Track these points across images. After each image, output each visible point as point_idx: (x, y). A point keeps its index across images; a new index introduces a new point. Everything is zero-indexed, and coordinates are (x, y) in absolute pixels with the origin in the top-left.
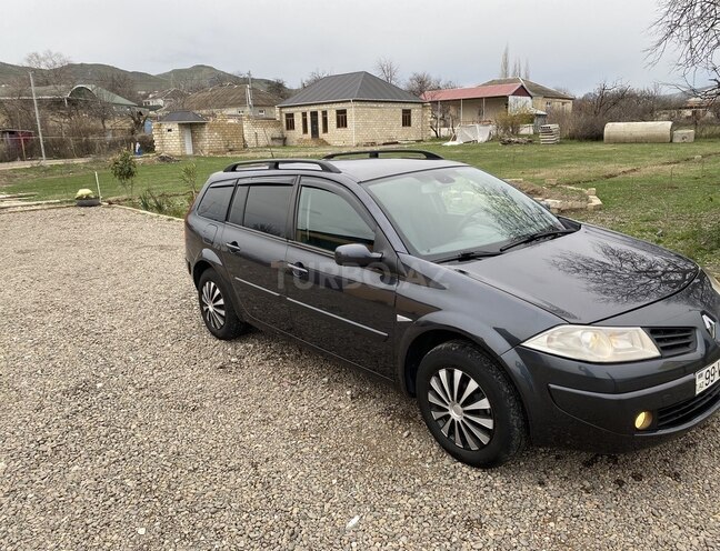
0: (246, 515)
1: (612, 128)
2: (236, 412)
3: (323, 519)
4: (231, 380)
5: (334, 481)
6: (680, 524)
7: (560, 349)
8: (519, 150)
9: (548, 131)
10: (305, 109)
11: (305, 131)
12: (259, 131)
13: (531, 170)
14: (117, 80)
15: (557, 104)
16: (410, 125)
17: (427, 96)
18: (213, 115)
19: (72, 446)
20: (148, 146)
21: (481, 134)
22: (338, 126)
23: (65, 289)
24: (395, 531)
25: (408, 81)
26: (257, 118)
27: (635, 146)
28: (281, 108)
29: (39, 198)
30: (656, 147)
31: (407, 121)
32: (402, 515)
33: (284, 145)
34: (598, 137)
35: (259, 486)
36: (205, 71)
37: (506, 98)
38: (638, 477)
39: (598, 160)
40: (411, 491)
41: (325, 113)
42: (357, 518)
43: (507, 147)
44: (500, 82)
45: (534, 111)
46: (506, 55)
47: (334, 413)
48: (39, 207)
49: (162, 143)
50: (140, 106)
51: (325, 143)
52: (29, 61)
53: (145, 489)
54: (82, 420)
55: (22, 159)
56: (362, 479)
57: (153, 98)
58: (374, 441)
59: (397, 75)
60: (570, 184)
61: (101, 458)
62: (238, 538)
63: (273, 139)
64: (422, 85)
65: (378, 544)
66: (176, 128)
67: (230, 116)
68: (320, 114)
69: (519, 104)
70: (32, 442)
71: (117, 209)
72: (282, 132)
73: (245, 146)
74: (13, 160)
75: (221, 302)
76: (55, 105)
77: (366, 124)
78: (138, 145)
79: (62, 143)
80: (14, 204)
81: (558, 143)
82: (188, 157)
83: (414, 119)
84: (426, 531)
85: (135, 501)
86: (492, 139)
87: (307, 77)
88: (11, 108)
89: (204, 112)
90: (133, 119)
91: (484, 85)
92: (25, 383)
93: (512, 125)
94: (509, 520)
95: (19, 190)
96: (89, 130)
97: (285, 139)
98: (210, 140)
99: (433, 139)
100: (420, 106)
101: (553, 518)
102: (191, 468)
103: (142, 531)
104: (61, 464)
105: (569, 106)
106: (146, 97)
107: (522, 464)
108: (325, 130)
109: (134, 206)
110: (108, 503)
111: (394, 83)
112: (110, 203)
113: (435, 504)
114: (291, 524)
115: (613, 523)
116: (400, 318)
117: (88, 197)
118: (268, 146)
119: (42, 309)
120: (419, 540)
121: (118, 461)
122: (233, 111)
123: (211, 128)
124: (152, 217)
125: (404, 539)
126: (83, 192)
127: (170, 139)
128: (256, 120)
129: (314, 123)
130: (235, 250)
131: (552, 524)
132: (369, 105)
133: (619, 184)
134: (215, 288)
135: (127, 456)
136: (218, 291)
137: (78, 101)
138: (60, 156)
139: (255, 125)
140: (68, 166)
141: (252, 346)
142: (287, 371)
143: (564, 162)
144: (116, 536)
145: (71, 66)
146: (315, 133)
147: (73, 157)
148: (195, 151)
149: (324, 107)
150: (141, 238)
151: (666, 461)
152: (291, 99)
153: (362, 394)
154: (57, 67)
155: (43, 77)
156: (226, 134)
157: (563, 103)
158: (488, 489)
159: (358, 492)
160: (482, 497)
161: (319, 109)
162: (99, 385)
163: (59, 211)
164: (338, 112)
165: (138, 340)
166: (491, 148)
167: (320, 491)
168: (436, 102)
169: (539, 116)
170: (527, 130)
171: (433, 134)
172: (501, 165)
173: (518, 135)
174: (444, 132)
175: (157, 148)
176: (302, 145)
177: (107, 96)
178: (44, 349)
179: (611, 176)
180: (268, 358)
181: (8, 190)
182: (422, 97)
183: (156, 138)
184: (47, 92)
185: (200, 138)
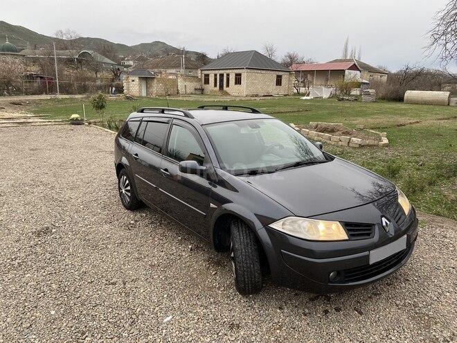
0: (111, 309)
1: (410, 94)
2: (124, 252)
3: (152, 316)
4: (127, 233)
5: (165, 296)
6: (351, 338)
7: (290, 231)
8: (347, 105)
9: (368, 94)
10: (217, 72)
11: (215, 86)
12: (187, 83)
13: (352, 118)
14: (107, 48)
15: (377, 77)
16: (280, 85)
17: (294, 67)
18: (161, 73)
19: (30, 263)
20: (120, 90)
21: (325, 93)
22: (236, 83)
23: (50, 173)
24: (190, 326)
25: (284, 57)
26: (187, 76)
27: (425, 106)
28: (202, 70)
29: (51, 118)
30: (437, 108)
31: (279, 82)
32: (196, 318)
33: (202, 93)
34: (400, 99)
35: (123, 294)
36: (160, 45)
37: (344, 71)
38: (338, 310)
39: (396, 114)
40: (206, 305)
41: (228, 75)
42: (171, 317)
43: (341, 103)
44: (341, 61)
45: (360, 80)
46: (347, 44)
47: (178, 258)
48: (50, 123)
49: (128, 89)
50: (119, 64)
51: (227, 94)
52: (57, 35)
53: (61, 290)
54: (38, 249)
55: (46, 94)
56: (181, 296)
57: (128, 60)
58: (195, 275)
59: (275, 54)
60: (372, 129)
61: (43, 271)
62: (103, 321)
63: (195, 89)
64: (292, 60)
65: (177, 332)
66: (137, 79)
67: (171, 74)
68: (225, 75)
69: (351, 75)
70: (9, 259)
71: (93, 127)
72: (201, 85)
73: (178, 93)
74: (41, 94)
75: (129, 188)
76: (70, 61)
77: (253, 83)
78: (114, 89)
79: (70, 85)
80: (36, 120)
81: (374, 102)
82: (143, 97)
83: (284, 81)
84: (207, 328)
85: (54, 296)
86: (332, 96)
87: (221, 52)
88: (43, 63)
89: (156, 70)
90: (114, 72)
91: (331, 62)
92: (14, 226)
93: (346, 89)
94: (255, 327)
95: (41, 112)
96: (87, 78)
97: (203, 90)
98: (156, 88)
99: (295, 94)
100: (288, 73)
101: (280, 328)
102: (90, 281)
103: (53, 312)
104: (21, 272)
105: (385, 78)
106: (123, 59)
107: (274, 296)
108: (228, 86)
109: (103, 126)
110: (40, 296)
111: (273, 58)
112: (90, 123)
113: (217, 314)
114: (134, 316)
115: (313, 334)
116: (212, 205)
117: (77, 119)
118: (192, 94)
119: (34, 184)
120: (201, 332)
121: (52, 273)
122: (173, 71)
123: (158, 81)
124: (111, 133)
125: (193, 331)
126: (74, 116)
127: (133, 86)
128: (186, 77)
129: (221, 81)
130: (136, 159)
131: (278, 331)
132: (256, 71)
133: (405, 131)
134: (126, 180)
135: (57, 271)
136: (127, 182)
137: (83, 60)
138: (68, 93)
139: (185, 80)
140: (72, 99)
141: (144, 215)
142: (160, 231)
143: (374, 114)
144: (39, 314)
145: (81, 39)
146: (221, 87)
147: (76, 94)
148: (147, 94)
149: (228, 71)
150: (102, 146)
151: (358, 302)
152: (208, 65)
153: (197, 248)
154: (73, 38)
155: (62, 44)
156: (167, 85)
157: (381, 76)
158: (249, 308)
159: (176, 304)
160: (244, 312)
161: (225, 73)
162: (54, 230)
163: (60, 126)
164: (237, 75)
165: (82, 207)
166: (331, 102)
167: (156, 300)
168: (299, 71)
169: (364, 83)
170: (355, 92)
171: (296, 91)
172: (333, 114)
173: (349, 95)
174: (302, 90)
175: (125, 91)
176: (213, 94)
177: (99, 58)
178: (29, 208)
179: (401, 125)
180: (152, 223)
181: (35, 112)
182: (290, 68)
183: (125, 84)
184: (65, 54)
185: (151, 86)
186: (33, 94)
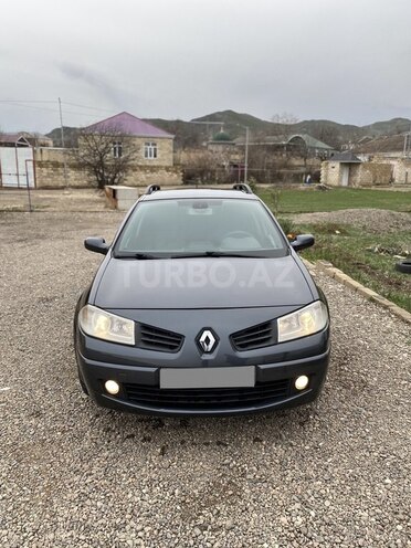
20: (316, 178)
38: (146, 440)
49: (326, 177)
66: (337, 165)
67: (384, 158)
78: (309, 177)
79: (263, 174)
82: (343, 187)
98: (362, 175)
123: (365, 167)
127: (333, 174)
131: (59, 433)
148: (349, 183)
155: (275, 129)
156: (376, 172)
175: (322, 180)
177: (311, 142)
183: (323, 172)
184: (271, 140)
185: (355, 174)
186: (225, 183)
